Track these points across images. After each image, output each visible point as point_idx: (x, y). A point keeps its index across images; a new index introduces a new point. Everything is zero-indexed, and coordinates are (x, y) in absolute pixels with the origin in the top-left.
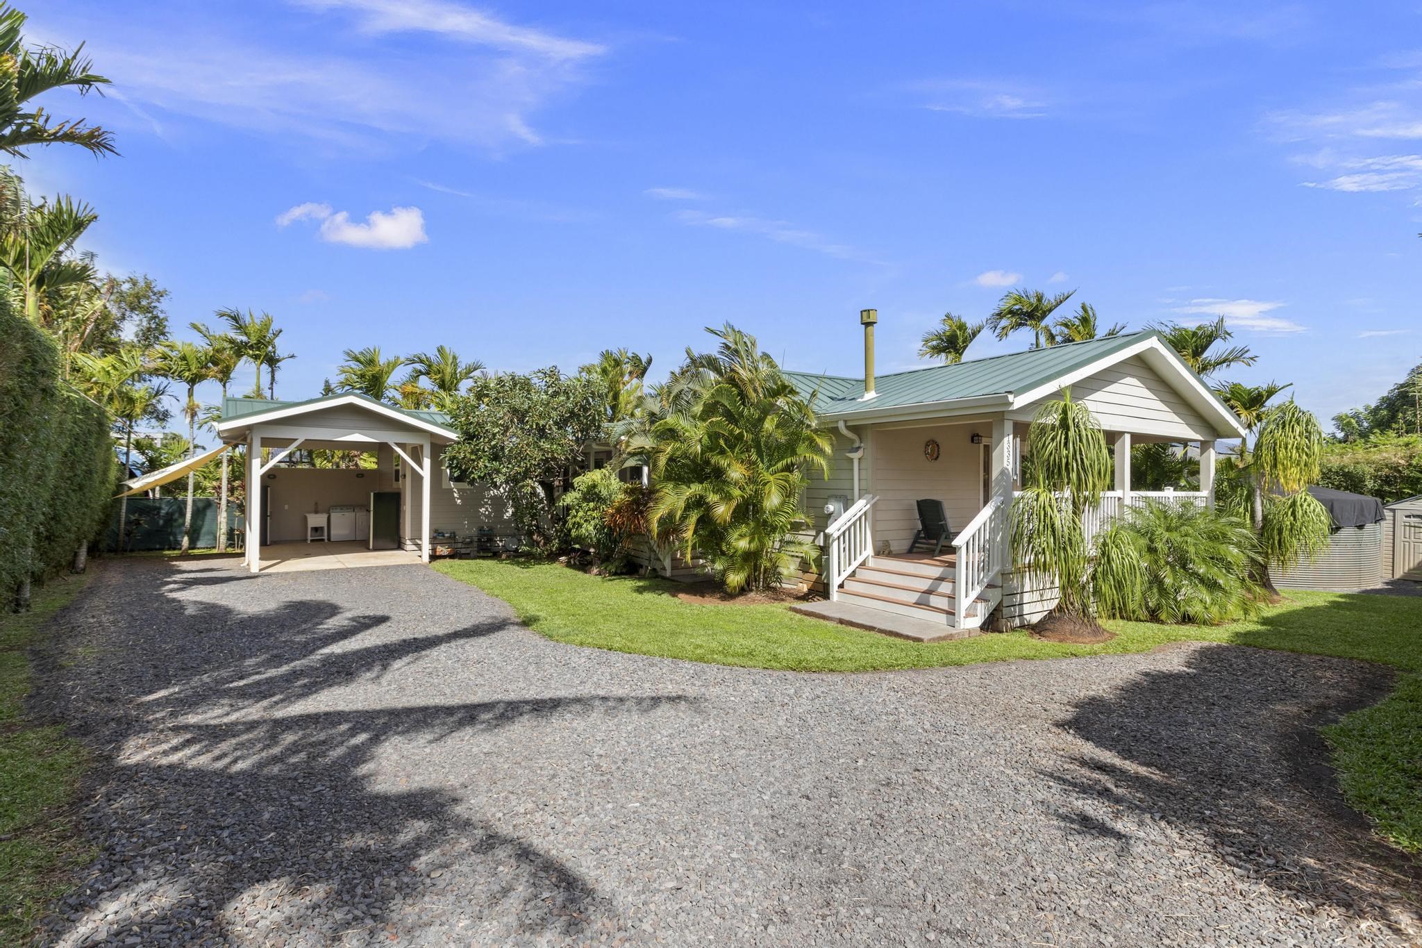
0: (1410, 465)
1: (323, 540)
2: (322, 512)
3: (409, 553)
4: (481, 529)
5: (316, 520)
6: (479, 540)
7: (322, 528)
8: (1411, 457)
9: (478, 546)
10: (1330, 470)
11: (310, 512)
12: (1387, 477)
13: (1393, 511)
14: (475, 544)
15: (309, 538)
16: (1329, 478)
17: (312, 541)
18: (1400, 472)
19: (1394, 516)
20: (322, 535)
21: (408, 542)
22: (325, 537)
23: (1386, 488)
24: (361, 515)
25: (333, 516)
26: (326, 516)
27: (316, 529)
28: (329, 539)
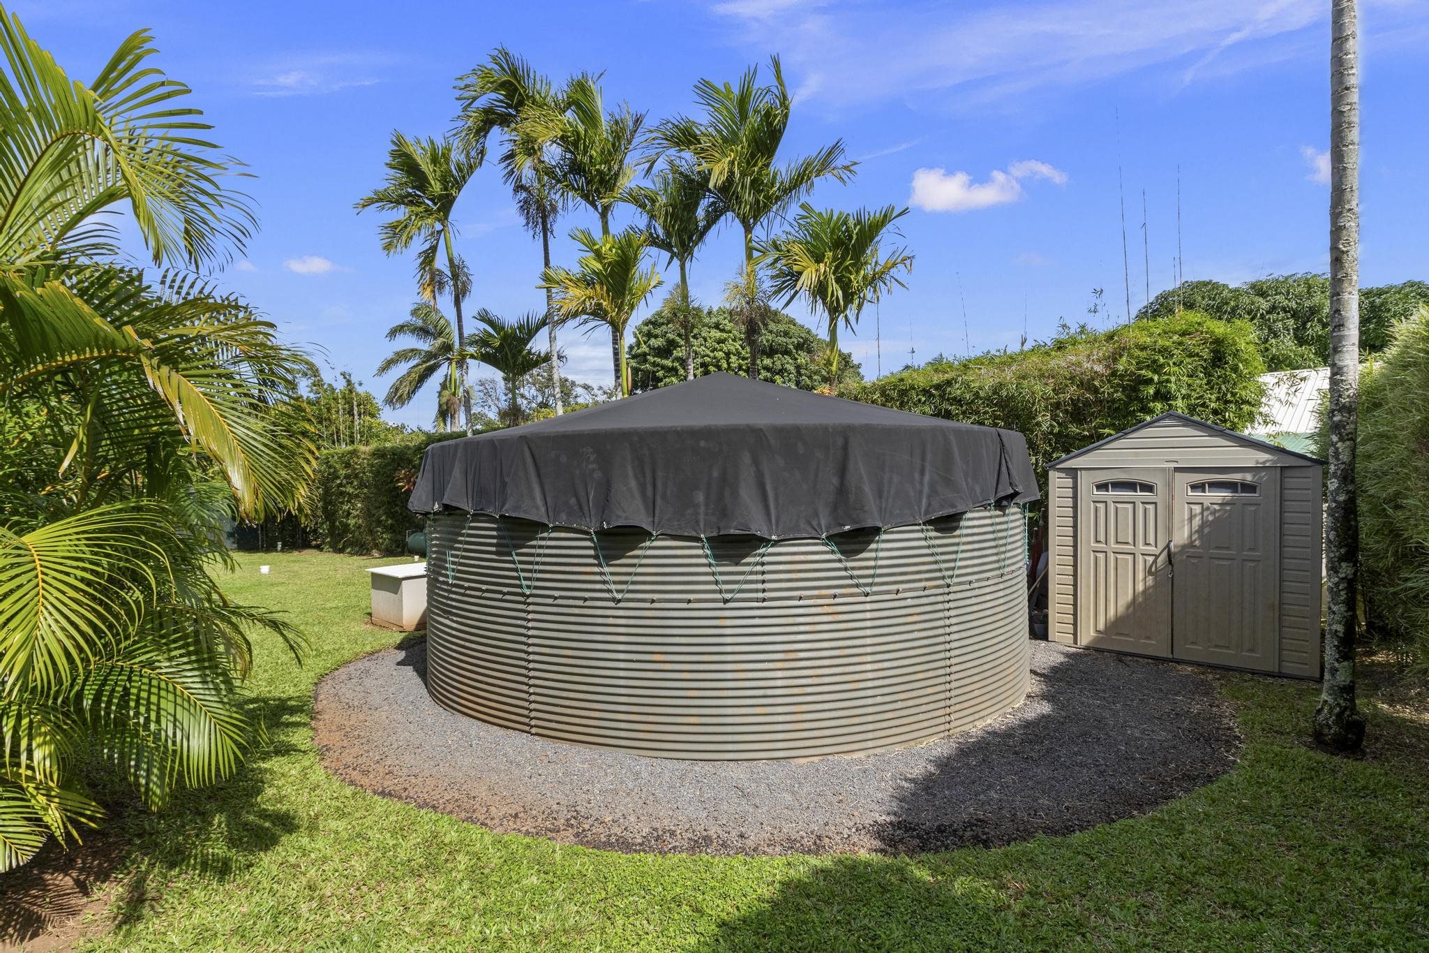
0: (1114, 374)
8: (1115, 358)
10: (977, 395)
12: (1074, 402)
13: (1073, 473)
16: (977, 413)
18: (1096, 391)
19: (1075, 488)
23: (1074, 429)
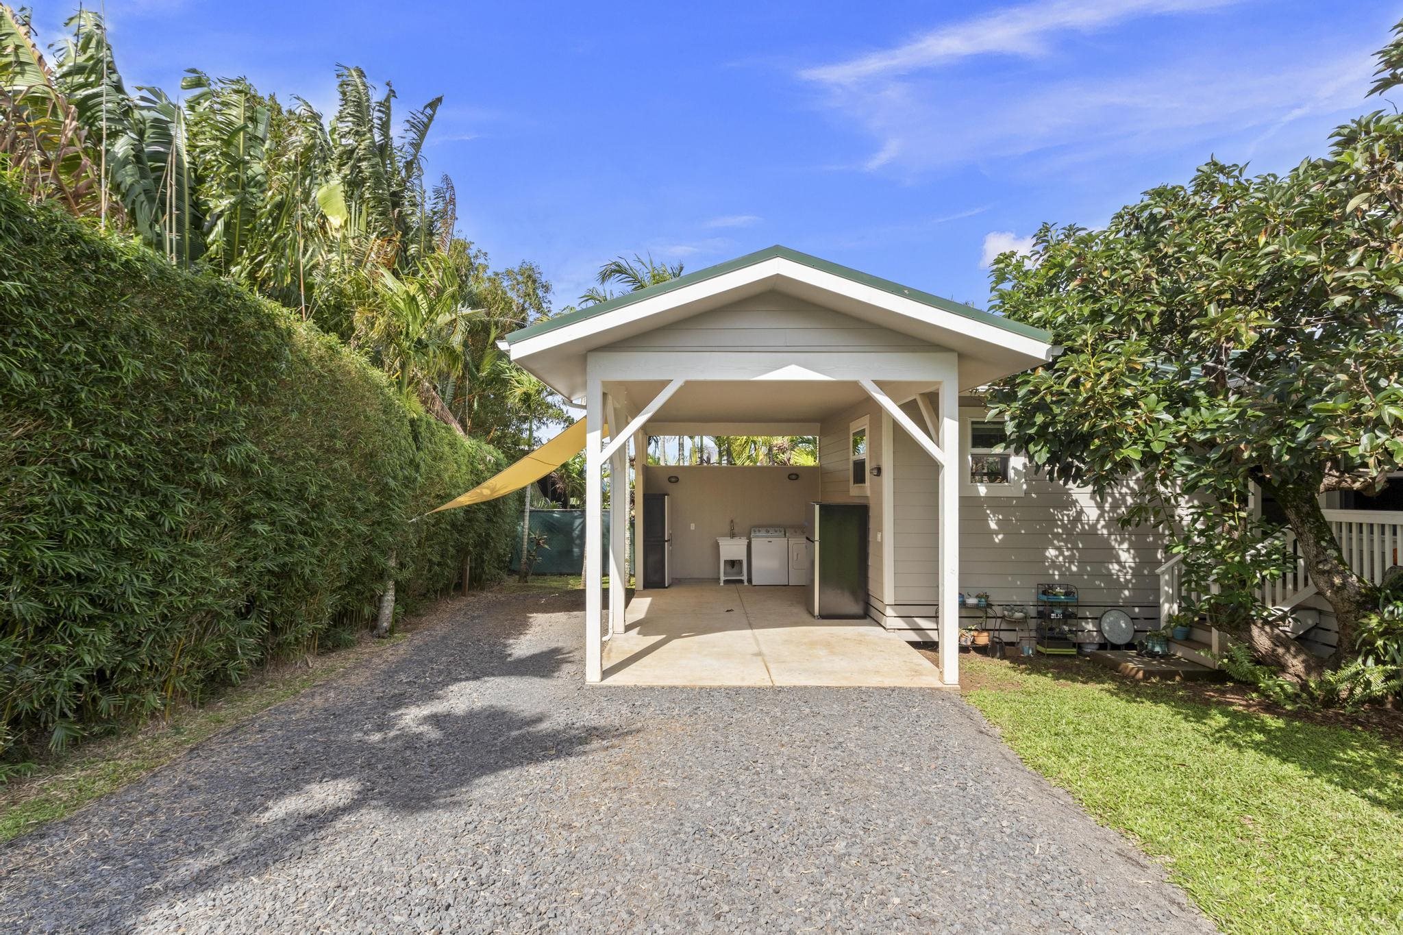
1: (741, 581)
2: (740, 535)
3: (892, 635)
4: (1047, 590)
5: (732, 549)
6: (1041, 615)
7: (740, 562)
9: (1039, 629)
11: (724, 536)
14: (1033, 624)
15: (723, 578)
17: (726, 582)
20: (741, 573)
21: (889, 611)
22: (745, 578)
24: (797, 542)
25: (755, 543)
26: (744, 542)
27: (733, 564)
28: (750, 581)
